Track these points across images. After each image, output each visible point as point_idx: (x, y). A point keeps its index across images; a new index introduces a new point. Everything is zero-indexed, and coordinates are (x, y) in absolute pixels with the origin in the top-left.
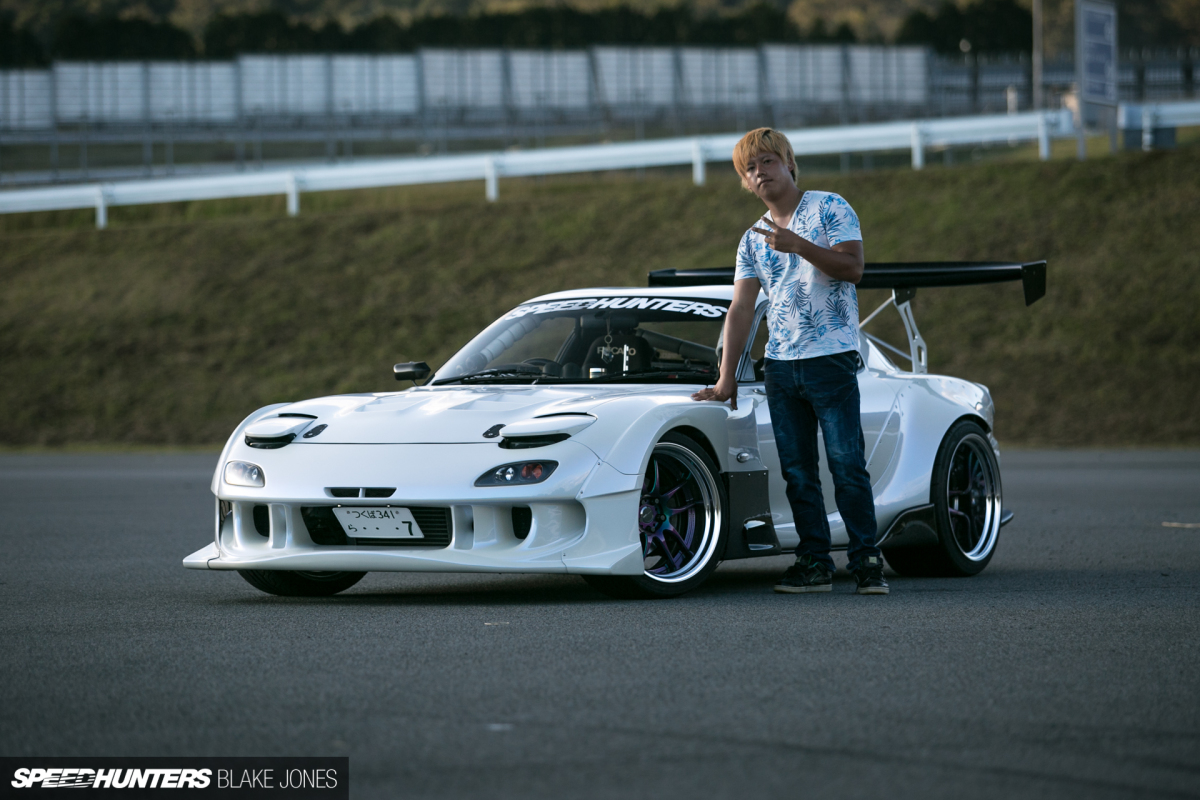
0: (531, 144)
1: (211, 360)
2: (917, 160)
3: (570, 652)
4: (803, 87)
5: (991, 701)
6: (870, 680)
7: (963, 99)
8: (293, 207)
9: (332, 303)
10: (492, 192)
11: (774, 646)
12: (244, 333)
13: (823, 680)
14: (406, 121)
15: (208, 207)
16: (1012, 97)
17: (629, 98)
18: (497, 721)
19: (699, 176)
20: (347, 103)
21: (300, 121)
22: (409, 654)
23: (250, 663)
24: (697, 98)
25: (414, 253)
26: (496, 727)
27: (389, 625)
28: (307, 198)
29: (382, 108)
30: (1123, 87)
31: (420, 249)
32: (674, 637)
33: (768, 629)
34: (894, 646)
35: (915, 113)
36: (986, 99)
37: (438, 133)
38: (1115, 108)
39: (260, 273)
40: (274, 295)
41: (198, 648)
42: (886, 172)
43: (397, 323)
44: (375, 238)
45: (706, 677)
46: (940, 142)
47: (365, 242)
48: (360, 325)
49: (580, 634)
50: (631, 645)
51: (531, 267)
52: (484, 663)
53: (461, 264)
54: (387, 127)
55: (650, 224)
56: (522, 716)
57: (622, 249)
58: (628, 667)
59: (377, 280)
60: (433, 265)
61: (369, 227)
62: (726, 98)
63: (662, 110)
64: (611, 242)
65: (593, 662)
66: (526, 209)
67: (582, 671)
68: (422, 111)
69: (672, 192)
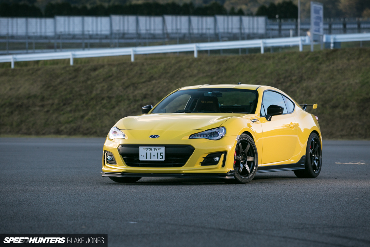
0: (145, 45)
1: (46, 110)
2: (262, 51)
3: (155, 200)
4: (228, 29)
5: (283, 216)
6: (246, 209)
7: (276, 32)
8: (71, 63)
9: (83, 92)
10: (132, 59)
11: (217, 199)
12: (56, 101)
13: (232, 209)
14: (106, 37)
15: (45, 62)
16: (291, 32)
17: (174, 31)
18: (132, 221)
19: (196, 55)
20: (88, 31)
21: (74, 37)
22: (106, 200)
23: (57, 202)
24: (195, 31)
25: (108, 77)
26: (132, 223)
27: (100, 191)
28: (76, 60)
29: (99, 33)
30: (325, 29)
31: (110, 76)
32: (187, 196)
33: (215, 193)
34: (254, 199)
35: (261, 37)
36: (283, 32)
37: (116, 41)
38: (323, 36)
39: (61, 83)
40: (66, 90)
41: (41, 198)
42: (253, 54)
43: (103, 99)
44: (97, 73)
45: (196, 208)
46: (269, 45)
47: (93, 74)
48: (92, 99)
49: (158, 194)
50: (174, 198)
51: (144, 82)
52: (128, 203)
53: (123, 81)
54: (101, 39)
55: (181, 69)
56: (140, 220)
57: (172, 77)
58: (172, 205)
59: (97, 85)
60: (114, 81)
61: (95, 69)
62: (204, 31)
63: (184, 35)
64: (169, 75)
65: (162, 203)
66: (143, 64)
67: (158, 206)
68: (111, 33)
69: (188, 60)
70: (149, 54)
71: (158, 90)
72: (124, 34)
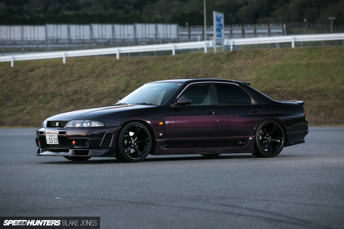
0: (75, 49)
2: (174, 53)
3: (79, 179)
4: (146, 34)
5: (184, 190)
6: (154, 185)
7: (187, 37)
8: (12, 65)
9: (22, 90)
10: (64, 61)
11: (131, 177)
13: (142, 185)
14: (43, 43)
16: (199, 37)
17: (101, 37)
18: (58, 197)
19: (118, 57)
20: (27, 38)
22: (37, 180)
24: (118, 37)
25: (43, 77)
28: (16, 63)
29: (36, 39)
30: (226, 34)
31: (45, 76)
34: (161, 177)
35: (174, 41)
36: (192, 37)
37: (51, 46)
38: (224, 40)
39: (3, 82)
40: (7, 88)
42: (166, 56)
43: (39, 95)
44: (34, 73)
45: (113, 185)
47: (31, 74)
48: (30, 95)
49: (82, 174)
50: (95, 177)
51: (74, 81)
52: (56, 182)
53: (56, 80)
54: (38, 44)
55: (105, 69)
56: (65, 195)
57: (98, 76)
58: (93, 182)
59: (34, 84)
60: (49, 80)
61: (32, 70)
62: (126, 37)
63: (109, 40)
64: (95, 74)
65: (84, 181)
66: (73, 66)
67: (81, 184)
68: (47, 40)
69: (111, 61)
70: (78, 57)
71: (86, 87)
72: (58, 40)
